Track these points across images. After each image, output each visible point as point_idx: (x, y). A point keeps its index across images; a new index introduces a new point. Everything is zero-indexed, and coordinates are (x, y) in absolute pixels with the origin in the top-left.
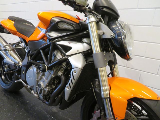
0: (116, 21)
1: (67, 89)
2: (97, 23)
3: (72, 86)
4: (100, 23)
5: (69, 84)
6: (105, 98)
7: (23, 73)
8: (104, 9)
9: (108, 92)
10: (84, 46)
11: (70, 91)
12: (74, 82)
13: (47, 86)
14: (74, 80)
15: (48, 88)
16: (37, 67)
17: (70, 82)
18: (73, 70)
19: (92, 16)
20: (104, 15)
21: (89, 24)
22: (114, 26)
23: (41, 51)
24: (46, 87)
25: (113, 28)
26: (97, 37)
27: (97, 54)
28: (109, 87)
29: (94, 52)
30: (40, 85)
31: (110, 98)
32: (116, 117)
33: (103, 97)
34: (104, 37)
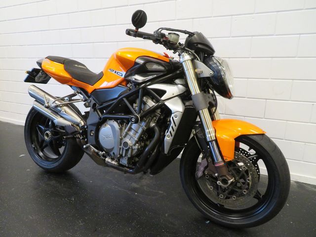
0: (213, 58)
1: (168, 138)
2: (192, 60)
3: (173, 133)
4: (196, 61)
5: (170, 132)
6: (211, 141)
7: (91, 135)
8: (199, 46)
9: (214, 134)
10: (178, 88)
11: (171, 141)
12: (175, 128)
13: (137, 142)
14: (175, 126)
15: (137, 145)
16: (119, 121)
17: (170, 129)
18: (173, 115)
19: (186, 54)
20: (198, 51)
21: (183, 63)
22: (211, 63)
23: (125, 99)
24: (135, 145)
25: (210, 65)
26: (194, 76)
27: (196, 95)
28: (214, 129)
29: (193, 93)
30: (126, 144)
31: (216, 141)
32: (225, 158)
33: (208, 140)
34: (202, 76)
